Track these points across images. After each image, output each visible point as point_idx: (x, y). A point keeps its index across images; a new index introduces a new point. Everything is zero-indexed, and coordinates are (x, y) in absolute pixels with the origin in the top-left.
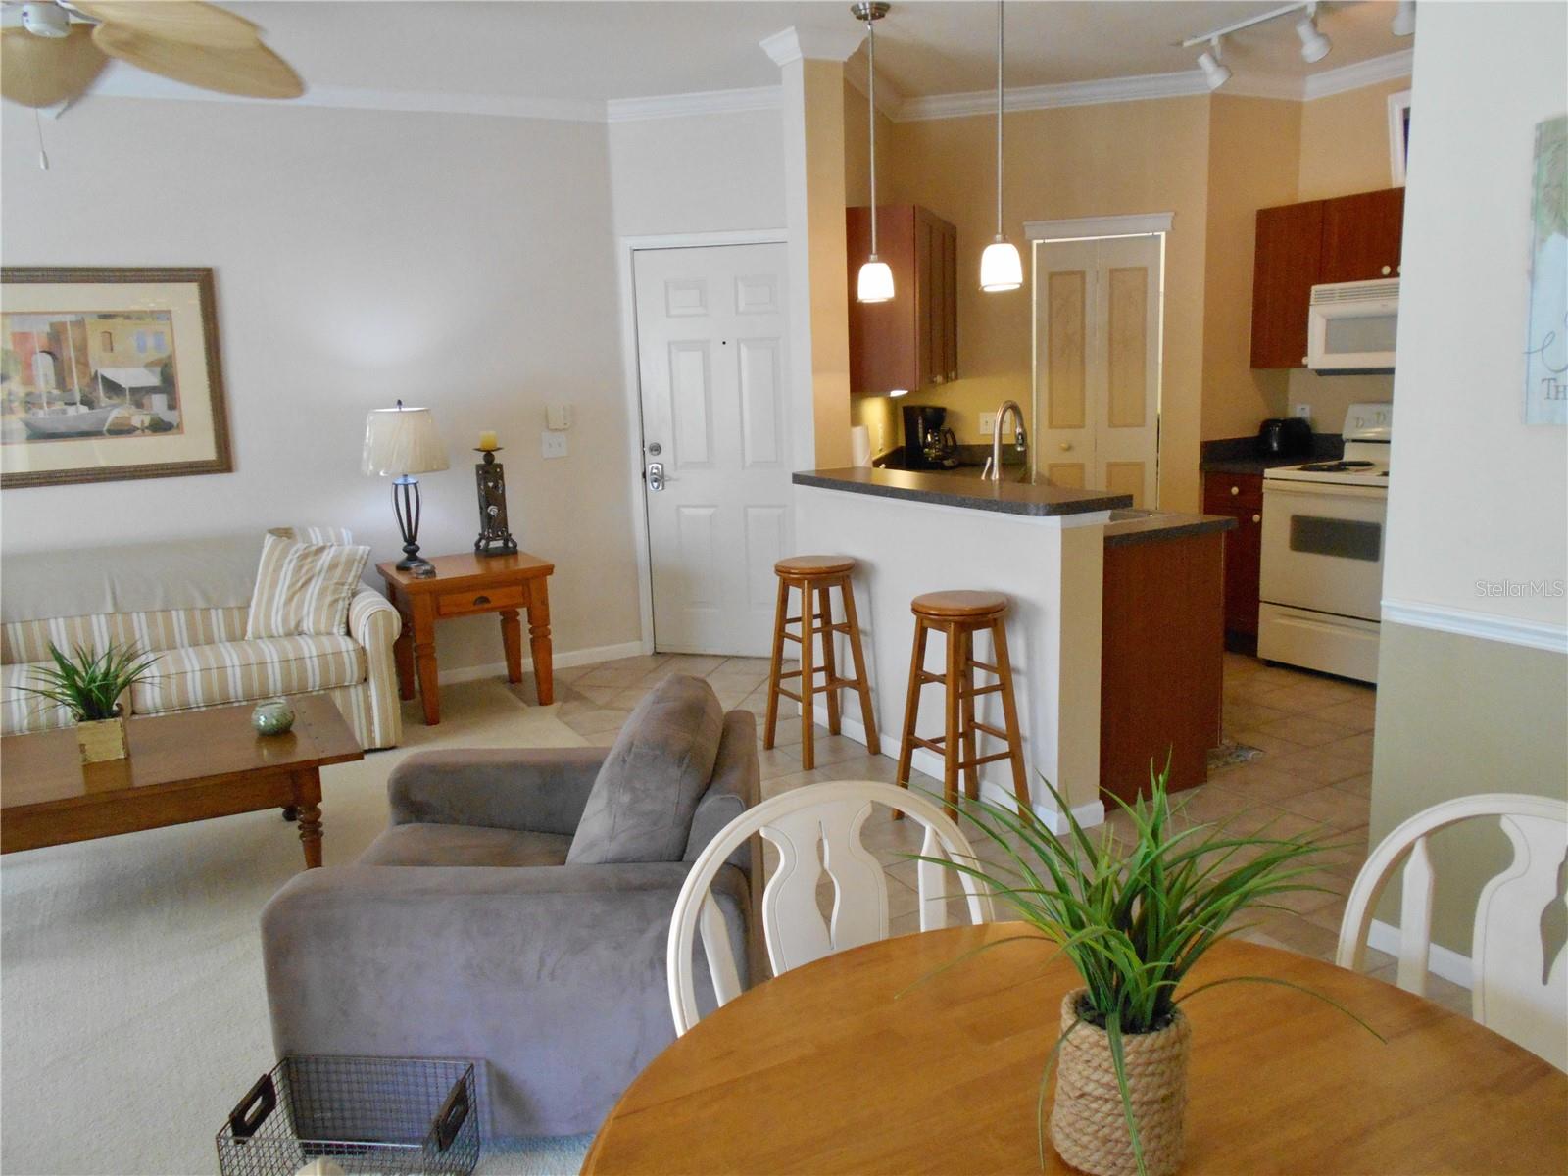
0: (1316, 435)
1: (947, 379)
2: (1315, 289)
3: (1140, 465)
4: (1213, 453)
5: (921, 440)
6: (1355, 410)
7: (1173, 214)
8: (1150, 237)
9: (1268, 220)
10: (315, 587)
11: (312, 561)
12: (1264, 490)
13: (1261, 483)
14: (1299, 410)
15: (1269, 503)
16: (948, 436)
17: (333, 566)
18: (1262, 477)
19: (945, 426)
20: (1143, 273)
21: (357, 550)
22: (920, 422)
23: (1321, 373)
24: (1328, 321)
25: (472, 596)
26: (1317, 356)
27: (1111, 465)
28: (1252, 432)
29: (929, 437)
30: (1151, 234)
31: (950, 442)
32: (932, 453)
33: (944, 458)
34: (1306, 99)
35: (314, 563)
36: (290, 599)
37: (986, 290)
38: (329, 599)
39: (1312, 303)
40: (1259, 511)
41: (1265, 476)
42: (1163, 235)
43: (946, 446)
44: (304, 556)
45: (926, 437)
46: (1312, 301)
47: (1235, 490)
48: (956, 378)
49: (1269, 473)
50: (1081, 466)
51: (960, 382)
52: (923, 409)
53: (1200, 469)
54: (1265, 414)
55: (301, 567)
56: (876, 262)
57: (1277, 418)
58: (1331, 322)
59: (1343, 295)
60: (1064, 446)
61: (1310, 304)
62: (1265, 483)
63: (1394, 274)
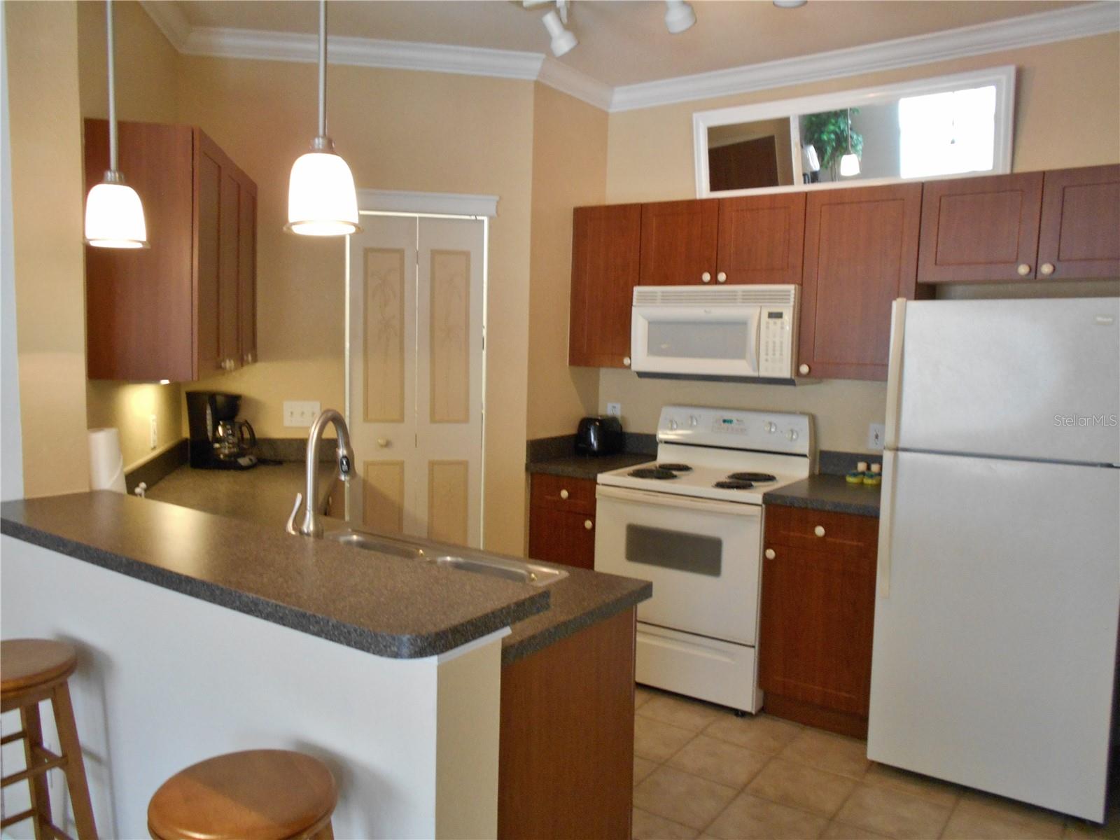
0: (628, 434)
1: (241, 362)
2: (637, 290)
3: (464, 465)
4: (540, 452)
5: (210, 434)
6: (667, 412)
7: (497, 198)
8: (473, 220)
9: (584, 217)
12: (597, 496)
13: (594, 488)
14: (610, 408)
15: (602, 510)
16: (245, 429)
18: (595, 482)
19: (242, 416)
20: (466, 257)
22: (209, 412)
23: (642, 375)
24: (649, 323)
26: (641, 357)
27: (432, 464)
28: (571, 430)
29: (220, 429)
30: (473, 218)
31: (247, 435)
32: (224, 450)
33: (242, 454)
34: (611, 110)
37: (297, 230)
39: (634, 304)
40: (592, 517)
41: (598, 481)
42: (486, 219)
43: (242, 439)
45: (215, 429)
46: (635, 302)
47: (564, 494)
48: (255, 360)
49: (602, 478)
50: (401, 464)
51: (259, 365)
52: (212, 396)
53: (527, 469)
54: (581, 412)
56: (115, 183)
57: (590, 416)
58: (653, 324)
59: (666, 299)
60: (381, 441)
61: (632, 305)
62: (598, 488)
63: (714, 281)
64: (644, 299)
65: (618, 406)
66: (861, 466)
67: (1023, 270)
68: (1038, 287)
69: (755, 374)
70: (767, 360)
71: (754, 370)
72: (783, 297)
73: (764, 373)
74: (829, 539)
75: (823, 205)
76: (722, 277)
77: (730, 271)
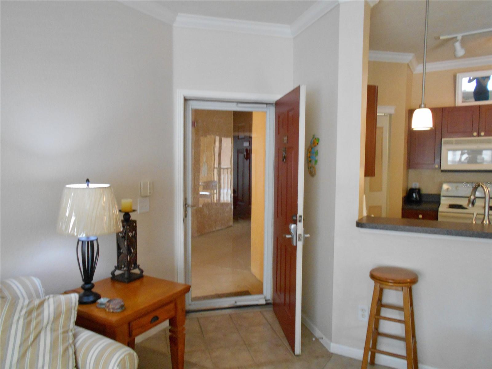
0: (423, 194)
2: (444, 140)
7: (395, 107)
8: (384, 116)
10: (46, 340)
11: (38, 316)
12: (439, 216)
14: (414, 185)
17: (57, 317)
18: (437, 211)
20: (382, 129)
21: (71, 299)
23: (445, 171)
25: (149, 318)
35: (40, 318)
36: (22, 356)
38: (61, 349)
44: (29, 313)
46: (442, 144)
47: (420, 216)
53: (402, 208)
55: (29, 323)
62: (439, 213)
63: (479, 135)
64: (446, 143)
65: (417, 184)
76: (482, 134)
77: (485, 131)
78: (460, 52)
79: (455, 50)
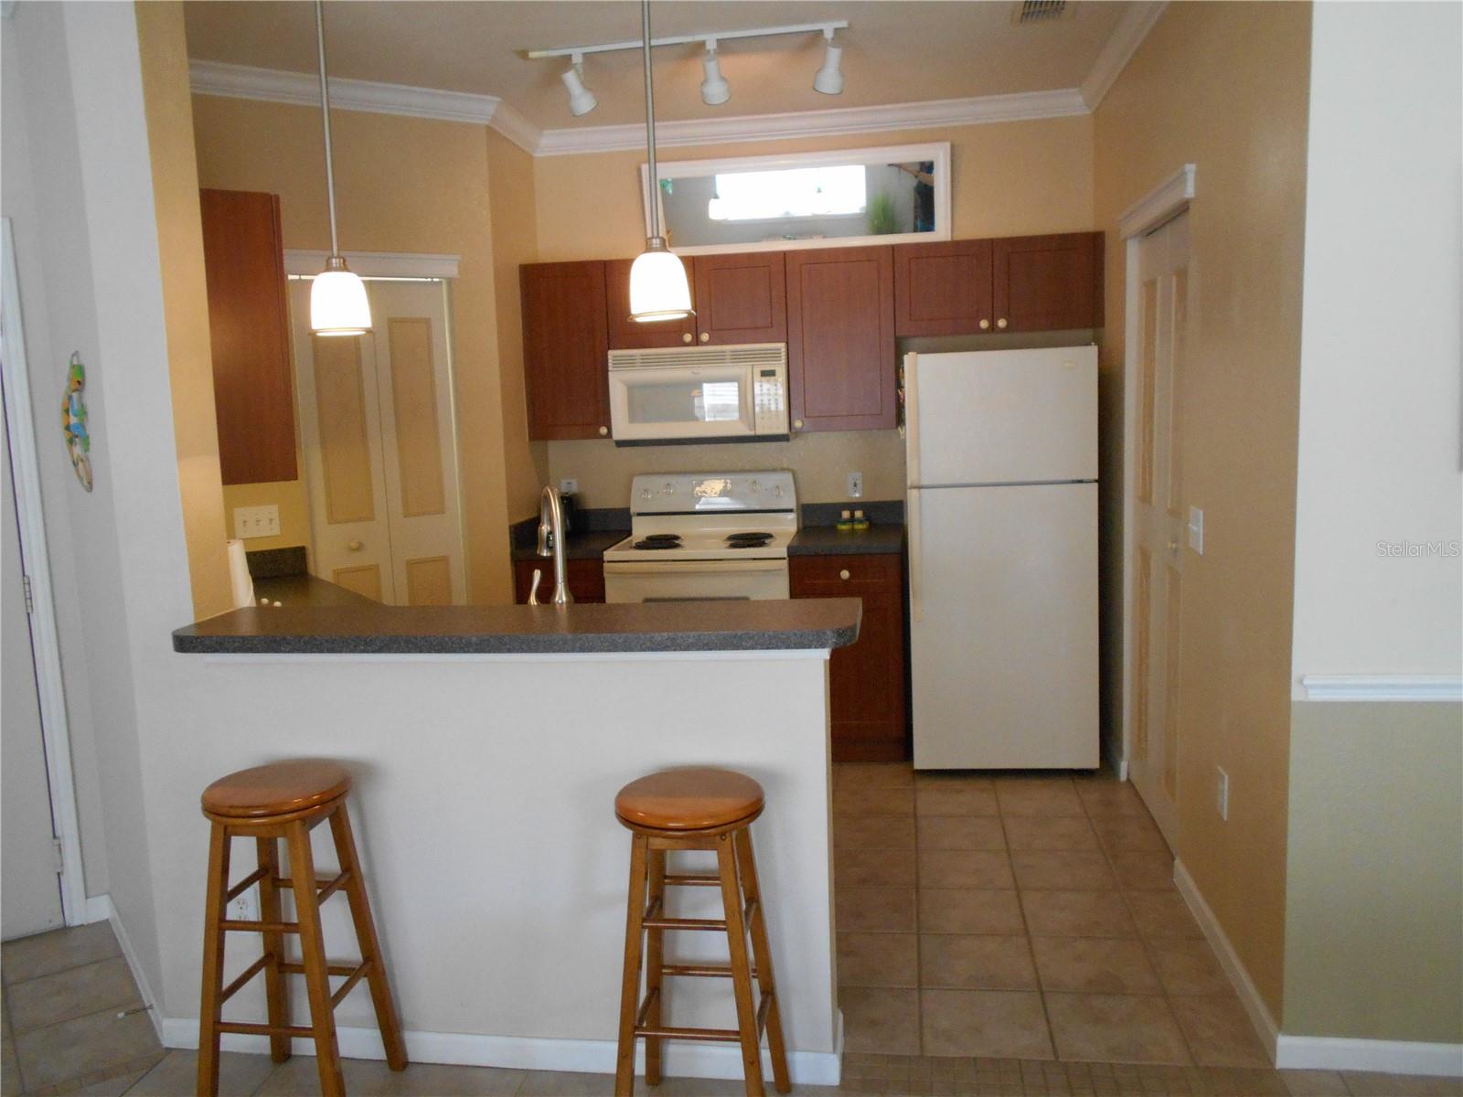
2: (611, 353)
3: (444, 560)
6: (640, 482)
7: (459, 258)
8: (430, 283)
12: (605, 575)
13: (602, 567)
14: (564, 485)
18: (601, 560)
20: (426, 326)
23: (621, 444)
24: (629, 388)
26: (623, 426)
27: (411, 564)
30: (429, 280)
34: (538, 155)
39: (610, 369)
41: (605, 559)
42: (443, 281)
46: (610, 366)
49: (609, 554)
50: (375, 569)
53: (512, 557)
58: (632, 388)
59: (646, 362)
60: (353, 545)
61: (608, 371)
62: (606, 565)
63: (697, 342)
64: (621, 363)
65: (574, 482)
66: (846, 514)
67: (984, 324)
68: (997, 337)
69: (751, 433)
70: (763, 418)
71: (750, 430)
72: (774, 355)
73: (760, 431)
74: (853, 581)
75: (801, 265)
76: (705, 337)
77: (711, 331)
78: (583, 102)
79: (567, 96)
